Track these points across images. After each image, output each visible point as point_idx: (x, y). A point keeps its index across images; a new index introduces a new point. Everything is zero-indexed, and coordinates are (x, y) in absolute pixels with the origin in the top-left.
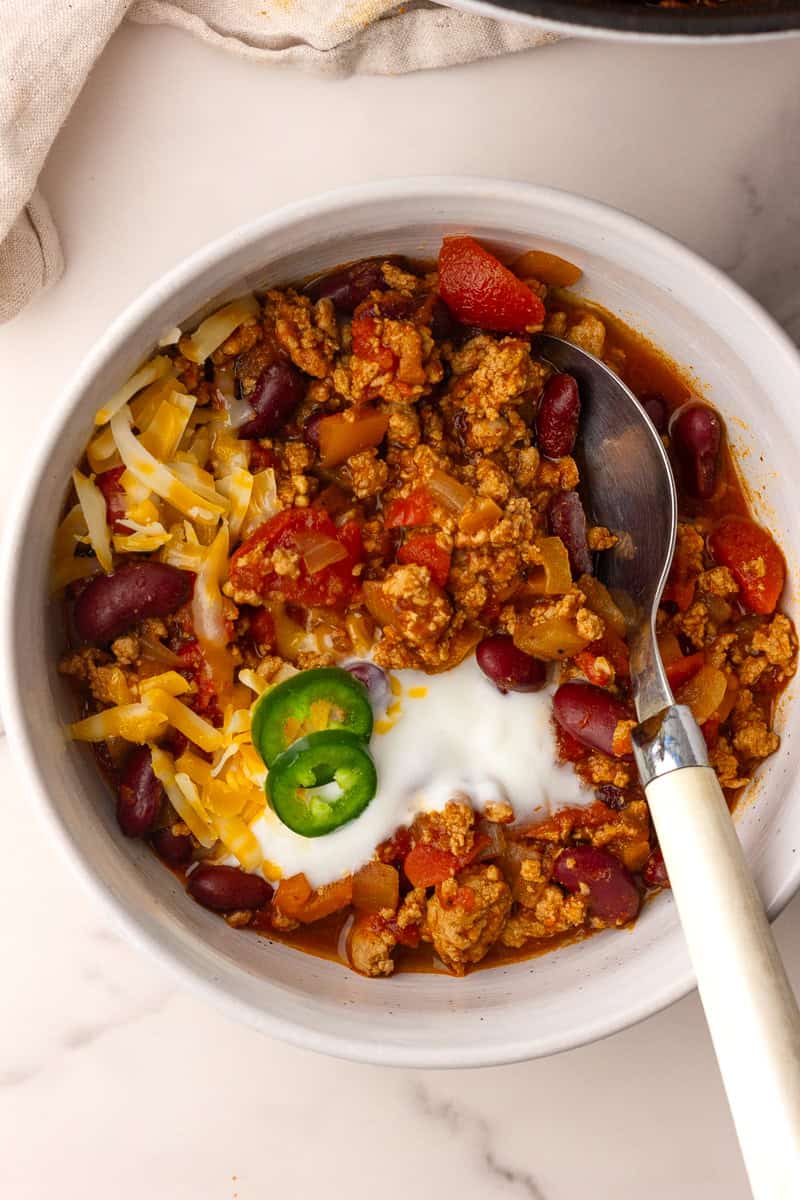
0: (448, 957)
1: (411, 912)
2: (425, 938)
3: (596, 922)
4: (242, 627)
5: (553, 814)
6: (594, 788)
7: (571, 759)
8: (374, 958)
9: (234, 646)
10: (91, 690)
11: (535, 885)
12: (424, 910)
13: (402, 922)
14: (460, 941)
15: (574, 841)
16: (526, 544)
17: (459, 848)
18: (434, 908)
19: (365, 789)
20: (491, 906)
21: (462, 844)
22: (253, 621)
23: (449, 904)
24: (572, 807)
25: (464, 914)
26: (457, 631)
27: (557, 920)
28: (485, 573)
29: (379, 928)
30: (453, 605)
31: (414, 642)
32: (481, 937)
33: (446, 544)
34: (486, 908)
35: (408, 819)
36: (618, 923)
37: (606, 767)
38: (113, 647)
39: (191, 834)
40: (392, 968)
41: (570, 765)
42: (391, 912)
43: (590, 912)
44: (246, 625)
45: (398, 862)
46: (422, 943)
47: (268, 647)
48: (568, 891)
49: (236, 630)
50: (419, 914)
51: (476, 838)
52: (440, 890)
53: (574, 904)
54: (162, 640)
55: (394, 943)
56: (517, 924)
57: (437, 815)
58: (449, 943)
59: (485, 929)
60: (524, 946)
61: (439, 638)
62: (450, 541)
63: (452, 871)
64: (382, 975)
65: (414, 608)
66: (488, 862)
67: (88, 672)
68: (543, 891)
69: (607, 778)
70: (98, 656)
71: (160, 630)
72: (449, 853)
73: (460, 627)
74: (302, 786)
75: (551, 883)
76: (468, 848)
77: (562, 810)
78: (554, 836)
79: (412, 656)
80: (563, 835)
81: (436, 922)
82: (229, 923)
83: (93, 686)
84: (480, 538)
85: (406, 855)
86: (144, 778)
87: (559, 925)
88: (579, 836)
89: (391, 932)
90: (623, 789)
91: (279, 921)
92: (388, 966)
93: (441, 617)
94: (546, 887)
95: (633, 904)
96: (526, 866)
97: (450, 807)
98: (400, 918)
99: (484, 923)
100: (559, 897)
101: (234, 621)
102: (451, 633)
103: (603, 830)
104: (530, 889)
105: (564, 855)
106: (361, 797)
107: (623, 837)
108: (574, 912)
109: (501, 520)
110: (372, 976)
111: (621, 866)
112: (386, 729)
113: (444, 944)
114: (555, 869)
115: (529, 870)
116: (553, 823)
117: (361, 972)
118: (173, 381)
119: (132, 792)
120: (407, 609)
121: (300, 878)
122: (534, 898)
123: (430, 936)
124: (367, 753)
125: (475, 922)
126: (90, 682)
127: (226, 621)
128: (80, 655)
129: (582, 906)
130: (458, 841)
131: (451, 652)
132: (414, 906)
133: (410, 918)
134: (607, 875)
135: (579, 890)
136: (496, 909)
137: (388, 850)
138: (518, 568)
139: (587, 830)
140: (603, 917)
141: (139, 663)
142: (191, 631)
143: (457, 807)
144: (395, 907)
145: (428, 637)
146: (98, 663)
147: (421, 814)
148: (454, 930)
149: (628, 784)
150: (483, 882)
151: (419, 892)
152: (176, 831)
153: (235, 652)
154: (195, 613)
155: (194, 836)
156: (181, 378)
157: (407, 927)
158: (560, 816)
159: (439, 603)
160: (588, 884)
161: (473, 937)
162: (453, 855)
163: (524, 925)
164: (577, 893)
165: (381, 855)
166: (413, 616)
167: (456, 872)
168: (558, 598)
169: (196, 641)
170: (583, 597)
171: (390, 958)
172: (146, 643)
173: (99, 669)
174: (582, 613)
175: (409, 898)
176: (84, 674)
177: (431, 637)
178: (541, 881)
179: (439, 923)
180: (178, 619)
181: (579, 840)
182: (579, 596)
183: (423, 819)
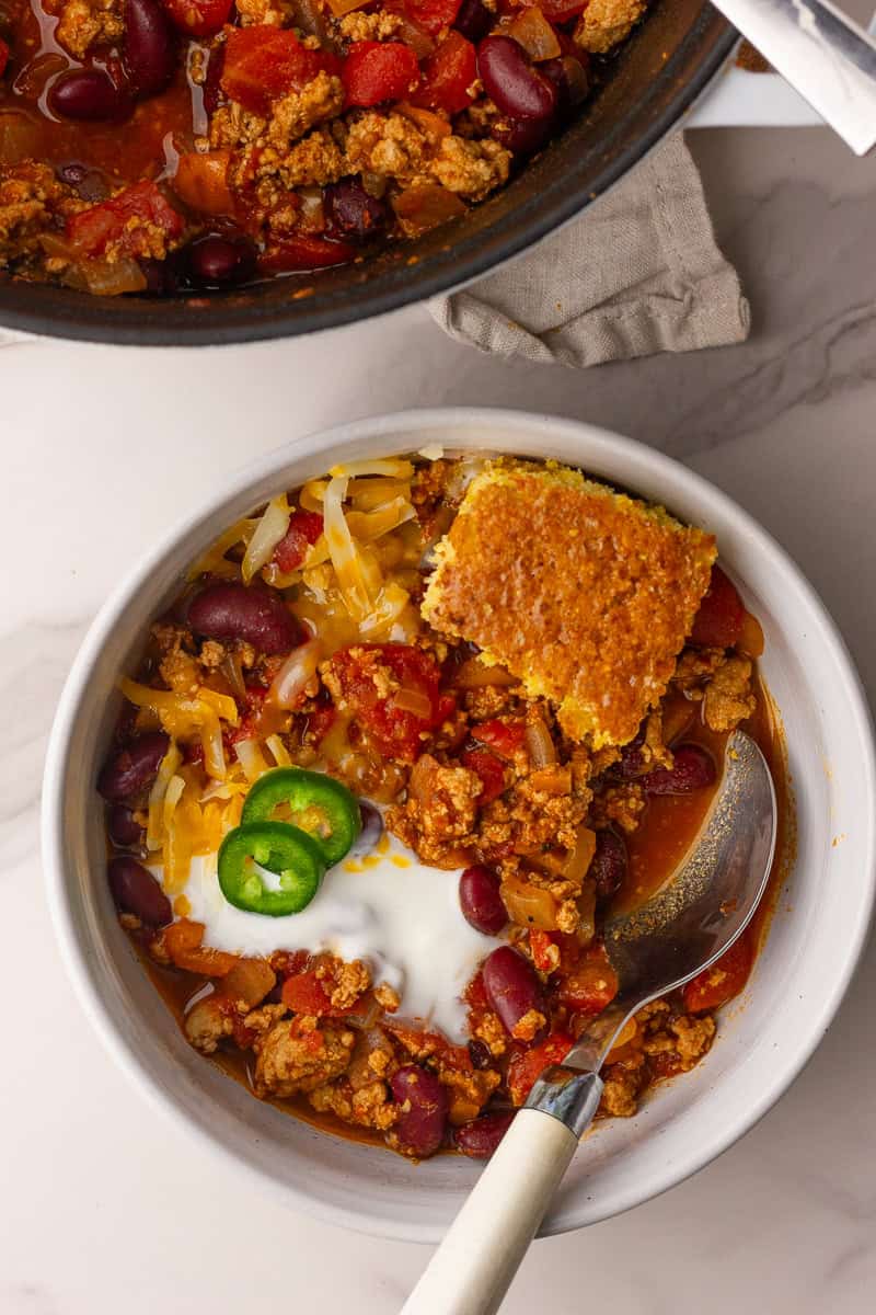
0: (262, 1075)
1: (261, 1019)
2: (256, 1048)
3: (394, 1139)
4: (308, 708)
5: (425, 1031)
6: (472, 1037)
7: (472, 1003)
8: (205, 1032)
9: (292, 716)
10: (162, 662)
11: (371, 1072)
12: (273, 1025)
13: (248, 1021)
14: (283, 1070)
15: (426, 1063)
16: (568, 826)
17: (338, 1001)
18: (283, 1030)
19: (298, 901)
20: (326, 1062)
21: (343, 999)
22: (320, 709)
23: (297, 1035)
24: (444, 1037)
25: (304, 1052)
26: (461, 846)
27: (367, 1114)
28: (520, 823)
29: (227, 1012)
30: (476, 827)
31: (424, 828)
32: (299, 1080)
33: (509, 780)
34: (322, 1061)
35: (315, 949)
36: (409, 1152)
37: (493, 1030)
38: (204, 644)
39: (146, 829)
40: (213, 1050)
41: (468, 1008)
42: (247, 1008)
43: (396, 1126)
44: (313, 709)
45: (282, 976)
46: (251, 1049)
47: (314, 738)
48: (392, 1098)
49: (303, 705)
50: (266, 1025)
51: (357, 1002)
52: (299, 1020)
53: (389, 1111)
54: (244, 667)
55: (229, 1033)
56: (332, 1092)
57: (341, 963)
58: (273, 1064)
59: (308, 1076)
60: (323, 1114)
61: (445, 842)
62: (513, 780)
63: (320, 1013)
64: (200, 1050)
65: (449, 804)
66: (350, 1028)
67: (172, 646)
68: (373, 1083)
69: (488, 1038)
70: (187, 641)
71: (248, 660)
72: (329, 999)
73: (466, 846)
74: (253, 857)
75: (383, 1082)
76: (345, 1006)
77: (436, 1034)
78: (414, 1048)
79: (413, 836)
80: (421, 1053)
81: (276, 1042)
82: (119, 920)
83: (165, 660)
84: (539, 798)
85: (292, 975)
86: (147, 759)
87: (365, 1118)
88: (432, 1063)
89: (235, 1023)
90: (493, 1056)
91: (158, 948)
92: (211, 1046)
93: (462, 828)
94: (378, 1081)
95: (431, 1146)
96: (377, 1054)
97: (357, 965)
98: (249, 1017)
99: (312, 1071)
100: (382, 1097)
101: (308, 698)
102: (456, 844)
103: (454, 1072)
104: (365, 1074)
105: (411, 1070)
106: (291, 904)
107: (463, 1092)
108: (385, 1117)
109: (565, 795)
110: (192, 1045)
111: (446, 1110)
112: (351, 870)
113: (269, 1063)
114: (396, 1075)
115: (376, 1060)
116: (421, 1039)
117: (187, 1036)
118: (407, 488)
119: (129, 762)
120: (443, 800)
121: (199, 928)
122: (363, 1083)
123: (261, 1050)
124: (321, 876)
125: (306, 1065)
126: (165, 655)
127: (303, 693)
128: (176, 629)
129: (395, 1117)
130: (342, 994)
131: (443, 856)
132: (268, 1016)
133: (257, 1023)
134: (431, 1110)
135: (402, 1103)
136: (328, 1068)
137: (282, 960)
138: (548, 839)
139: (442, 1065)
140: (402, 1139)
141: (213, 671)
142: (271, 679)
143: (362, 969)
144: (253, 1006)
145: (439, 833)
146: (183, 647)
147: (329, 952)
148: (285, 1059)
149: (500, 1055)
150: (336, 1040)
151: (280, 1009)
152: (137, 817)
153: (289, 721)
154: (284, 668)
155: (146, 833)
156: (415, 490)
157: (249, 1028)
158: (430, 1037)
159: (468, 817)
160: (413, 1105)
161: (295, 1075)
162: (329, 1001)
163: (335, 1097)
164: (398, 1104)
165: (275, 960)
166: (444, 810)
167: (322, 1017)
168: (560, 879)
169: (266, 690)
170: (578, 893)
171: (217, 1041)
172: (231, 661)
173: (181, 652)
174: (571, 904)
175: (268, 1008)
176: (167, 645)
177: (441, 835)
178: (380, 1074)
179: (278, 1045)
180: (268, 663)
181: (430, 1066)
182: (577, 889)
183: (328, 958)
